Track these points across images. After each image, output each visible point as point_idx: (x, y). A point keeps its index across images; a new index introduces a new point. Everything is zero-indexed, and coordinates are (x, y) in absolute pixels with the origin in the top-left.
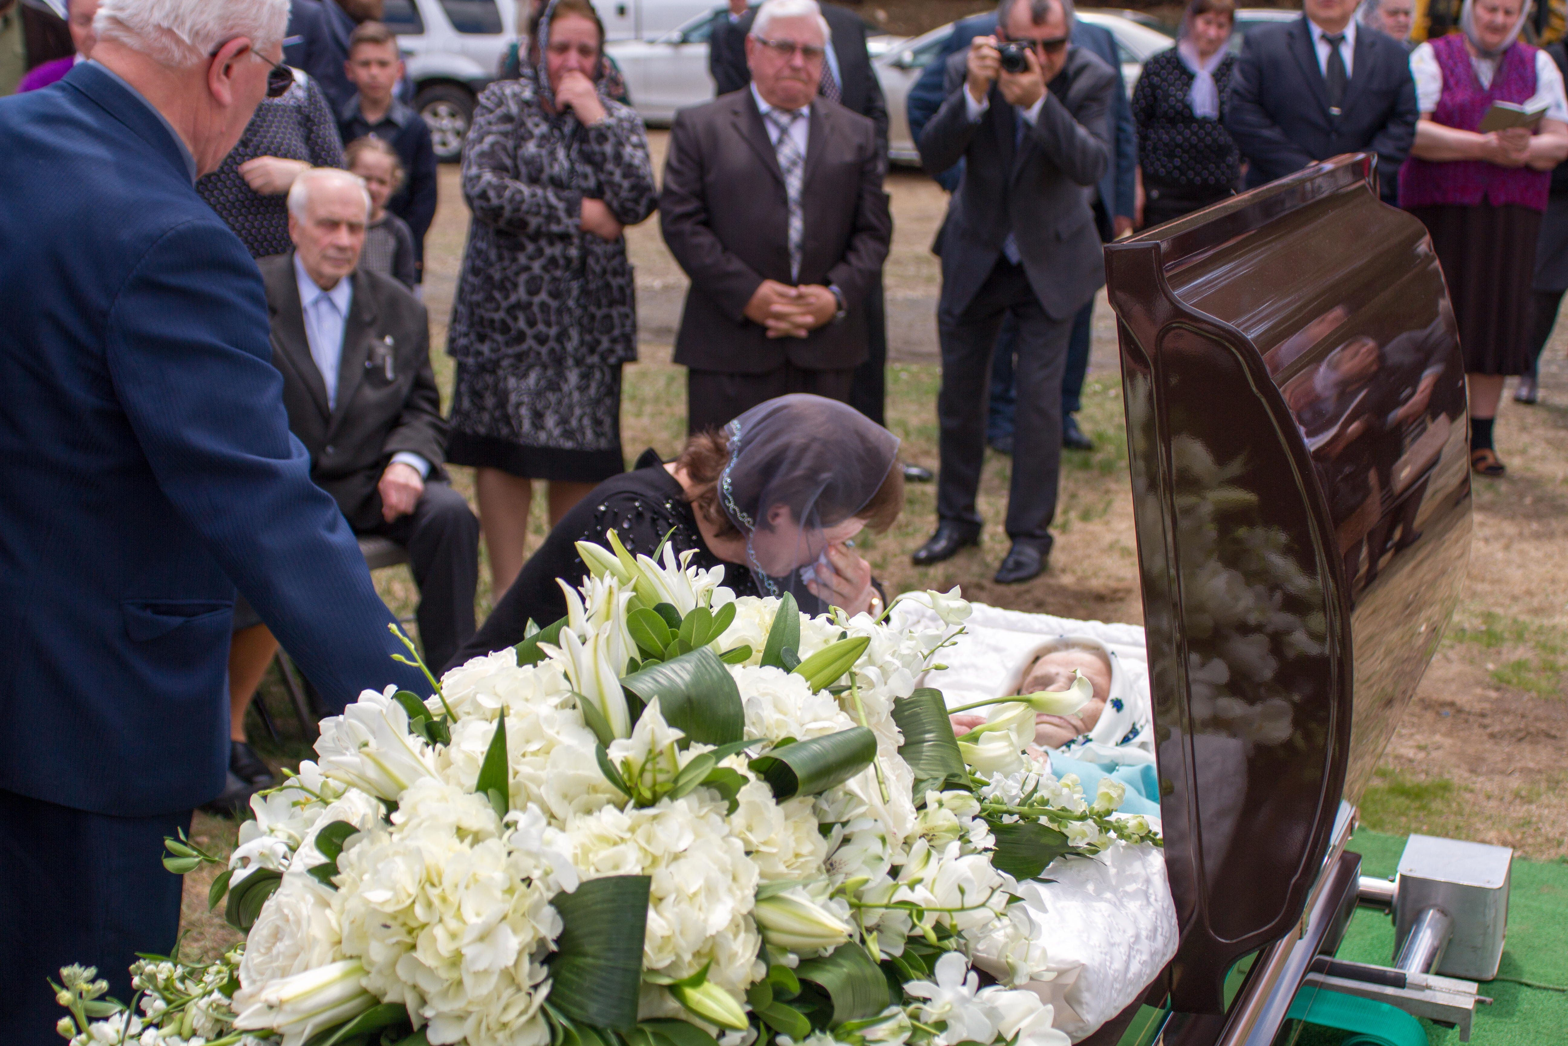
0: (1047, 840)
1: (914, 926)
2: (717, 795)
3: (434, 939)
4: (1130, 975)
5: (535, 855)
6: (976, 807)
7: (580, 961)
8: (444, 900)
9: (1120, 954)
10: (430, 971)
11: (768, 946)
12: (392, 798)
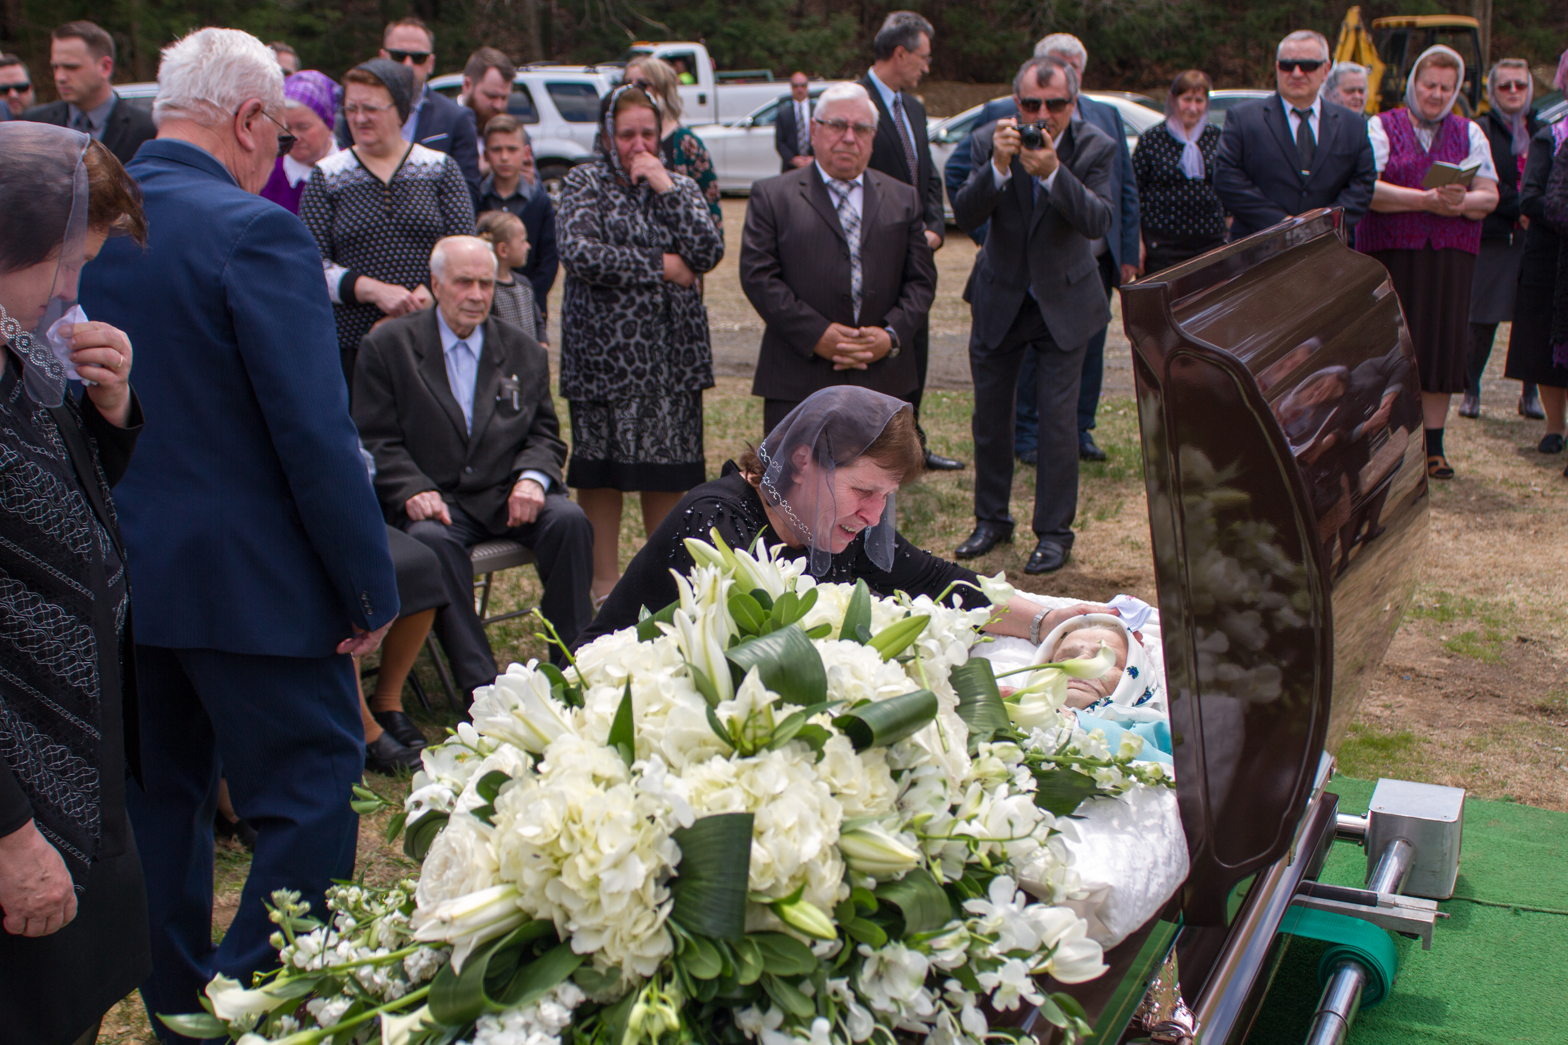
0: (1078, 784)
1: (971, 854)
2: (807, 746)
3: (576, 867)
4: (1150, 895)
5: (657, 797)
6: (1021, 756)
7: (696, 884)
8: (584, 834)
9: (1141, 877)
10: (573, 893)
11: (851, 872)
12: (538, 751)
